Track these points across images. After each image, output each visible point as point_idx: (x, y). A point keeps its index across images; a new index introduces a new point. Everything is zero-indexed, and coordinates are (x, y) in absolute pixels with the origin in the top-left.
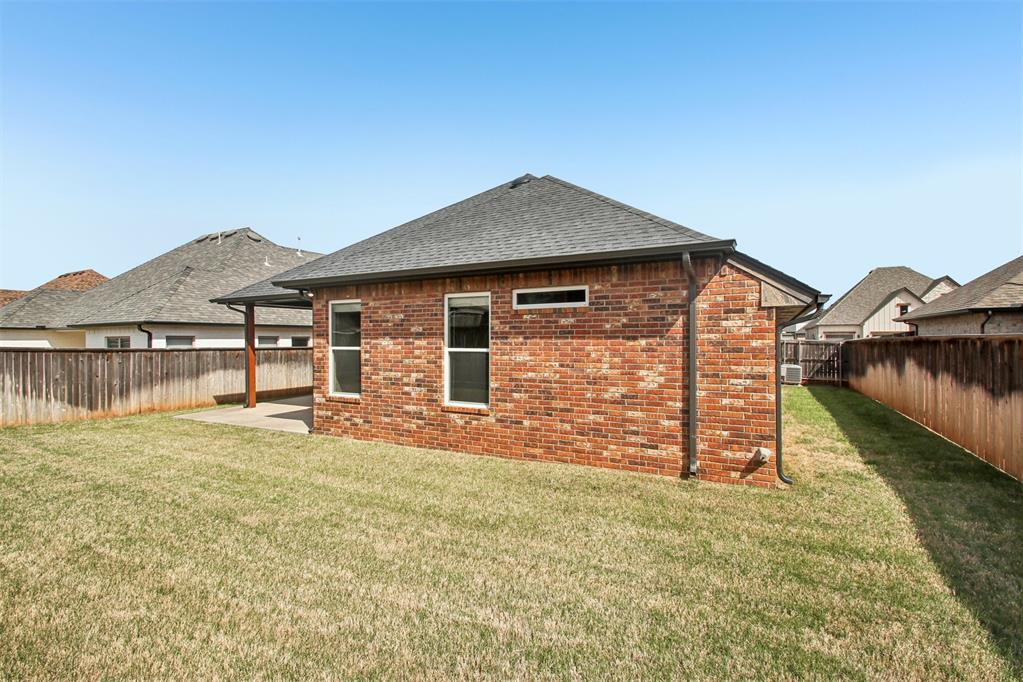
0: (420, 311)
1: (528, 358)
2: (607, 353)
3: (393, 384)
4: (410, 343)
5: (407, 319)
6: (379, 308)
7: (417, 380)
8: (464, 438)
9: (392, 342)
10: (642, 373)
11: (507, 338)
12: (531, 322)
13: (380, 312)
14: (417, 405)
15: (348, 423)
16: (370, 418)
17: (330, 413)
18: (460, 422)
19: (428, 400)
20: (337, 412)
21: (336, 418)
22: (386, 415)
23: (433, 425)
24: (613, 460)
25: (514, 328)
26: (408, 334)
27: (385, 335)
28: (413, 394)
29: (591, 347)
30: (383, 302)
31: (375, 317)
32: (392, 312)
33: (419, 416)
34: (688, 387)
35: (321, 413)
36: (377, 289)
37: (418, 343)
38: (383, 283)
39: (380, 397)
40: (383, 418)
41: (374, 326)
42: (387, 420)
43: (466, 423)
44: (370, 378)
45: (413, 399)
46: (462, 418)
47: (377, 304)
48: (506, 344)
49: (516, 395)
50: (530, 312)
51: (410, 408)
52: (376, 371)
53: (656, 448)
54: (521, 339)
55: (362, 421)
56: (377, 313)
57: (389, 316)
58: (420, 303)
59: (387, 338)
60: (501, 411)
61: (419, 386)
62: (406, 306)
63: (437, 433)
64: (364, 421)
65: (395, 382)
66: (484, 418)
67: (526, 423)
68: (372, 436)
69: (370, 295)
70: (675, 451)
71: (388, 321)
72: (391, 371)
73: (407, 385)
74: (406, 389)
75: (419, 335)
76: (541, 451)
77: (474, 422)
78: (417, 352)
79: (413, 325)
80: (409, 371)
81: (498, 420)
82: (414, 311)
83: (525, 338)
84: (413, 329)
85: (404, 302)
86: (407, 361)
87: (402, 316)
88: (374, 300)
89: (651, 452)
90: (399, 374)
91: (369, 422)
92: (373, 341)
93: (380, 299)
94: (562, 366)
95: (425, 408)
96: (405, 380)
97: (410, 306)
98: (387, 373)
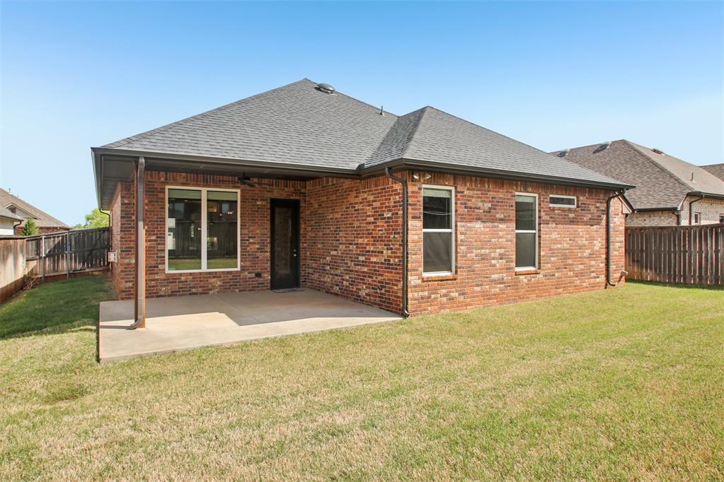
0: (502, 202)
1: (557, 236)
2: (585, 233)
3: (484, 259)
4: (495, 227)
5: (493, 208)
6: (472, 197)
7: (500, 255)
8: (528, 291)
9: (482, 225)
10: (595, 242)
11: (548, 224)
12: (559, 215)
13: (473, 200)
14: (500, 273)
15: (444, 299)
16: (467, 290)
17: (426, 293)
18: (526, 281)
19: (507, 269)
20: (435, 291)
21: (433, 296)
22: (478, 286)
23: (509, 286)
24: (586, 287)
25: (551, 218)
26: (494, 220)
27: (478, 219)
28: (497, 265)
29: (581, 229)
30: (476, 192)
31: (469, 204)
32: (483, 201)
33: (501, 281)
34: (608, 248)
35: (416, 294)
36: (471, 181)
37: (501, 226)
38: (476, 176)
39: (474, 271)
40: (475, 288)
41: (468, 211)
42: (478, 289)
43: (529, 281)
44: (466, 256)
45: (497, 269)
46: (526, 278)
47: (471, 193)
48: (548, 227)
49: (552, 259)
50: (559, 209)
51: (495, 276)
52: (470, 249)
53: (598, 277)
54: (554, 225)
55: (457, 294)
56: (471, 201)
57: (480, 204)
58: (502, 196)
59: (479, 222)
60: (546, 270)
61: (501, 259)
62: (493, 198)
63: (513, 291)
64: (460, 295)
65: (484, 258)
66: (538, 275)
67: (556, 275)
68: (466, 305)
69: (465, 185)
70: (602, 278)
71: (479, 208)
72: (482, 248)
73: (493, 259)
74: (493, 262)
75: (502, 220)
76: (562, 290)
77: (533, 279)
78: (500, 233)
79: (498, 213)
80: (495, 247)
81: (545, 276)
82: (498, 202)
83: (556, 224)
84: (498, 216)
85: (491, 194)
86: (493, 240)
87: (490, 205)
88: (468, 189)
89: (597, 280)
90: (488, 251)
91: (463, 294)
92: (469, 225)
93: (473, 190)
94: (570, 240)
95: (505, 275)
96: (493, 255)
97: (495, 198)
98: (479, 251)
